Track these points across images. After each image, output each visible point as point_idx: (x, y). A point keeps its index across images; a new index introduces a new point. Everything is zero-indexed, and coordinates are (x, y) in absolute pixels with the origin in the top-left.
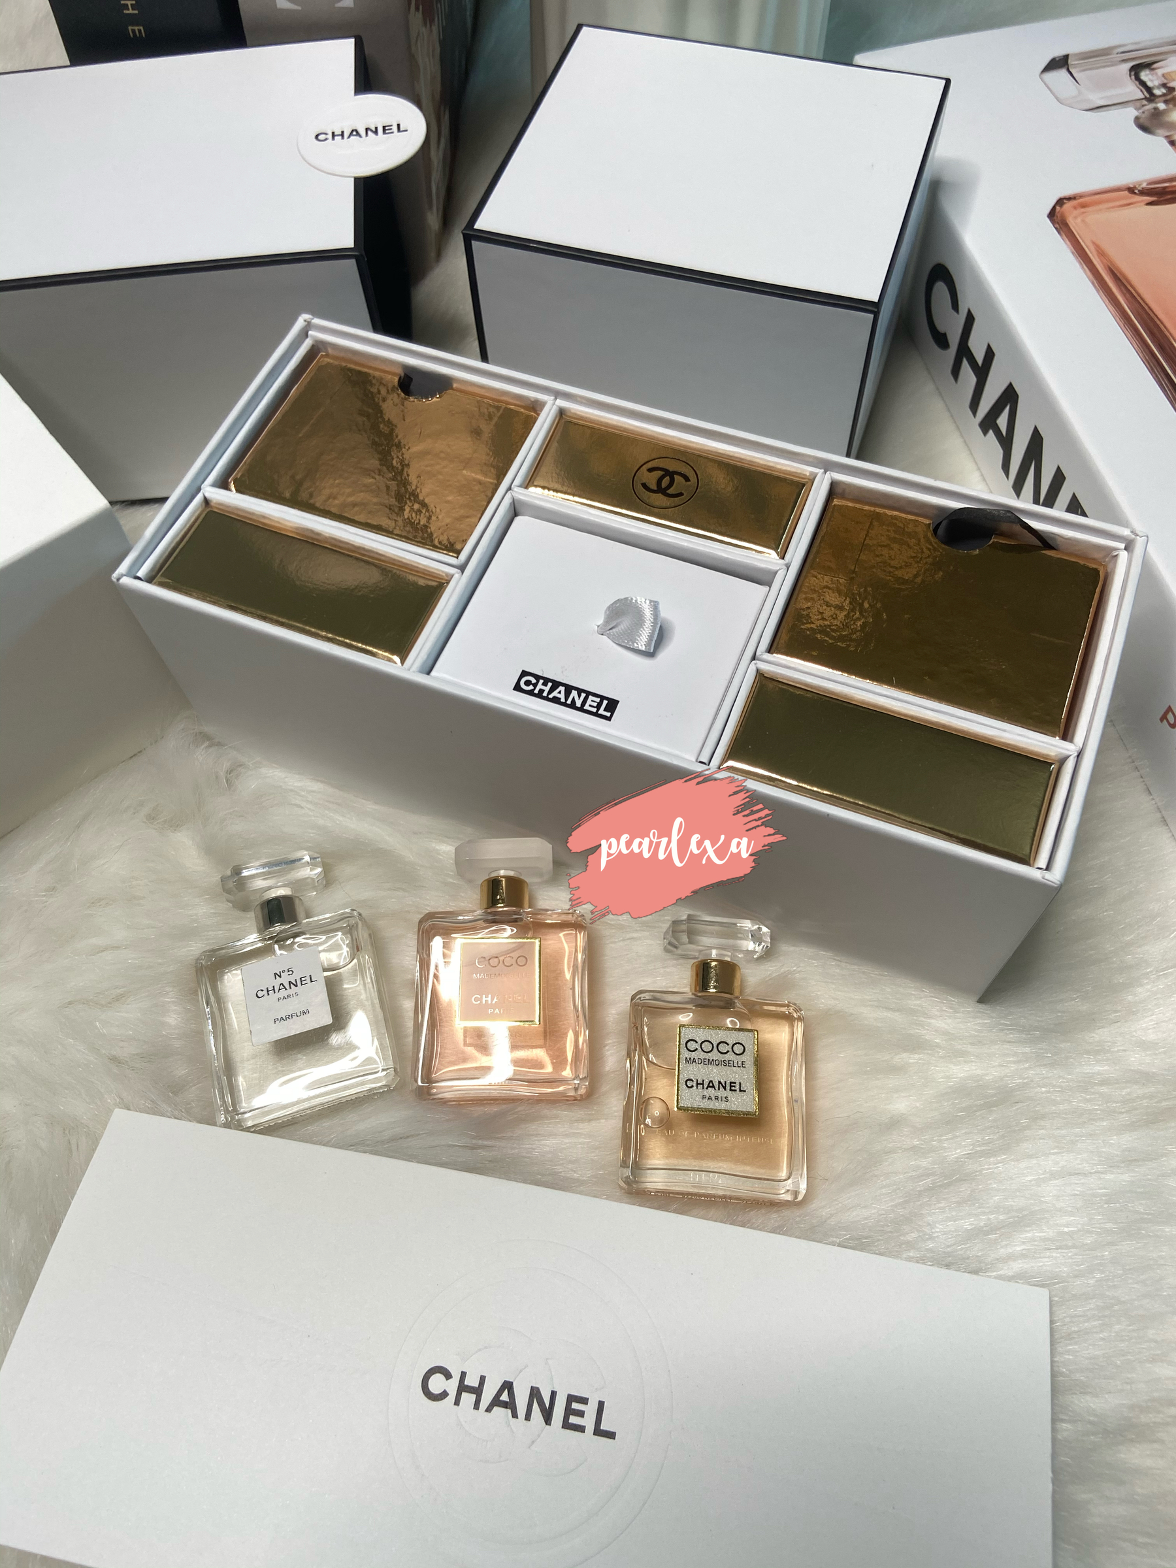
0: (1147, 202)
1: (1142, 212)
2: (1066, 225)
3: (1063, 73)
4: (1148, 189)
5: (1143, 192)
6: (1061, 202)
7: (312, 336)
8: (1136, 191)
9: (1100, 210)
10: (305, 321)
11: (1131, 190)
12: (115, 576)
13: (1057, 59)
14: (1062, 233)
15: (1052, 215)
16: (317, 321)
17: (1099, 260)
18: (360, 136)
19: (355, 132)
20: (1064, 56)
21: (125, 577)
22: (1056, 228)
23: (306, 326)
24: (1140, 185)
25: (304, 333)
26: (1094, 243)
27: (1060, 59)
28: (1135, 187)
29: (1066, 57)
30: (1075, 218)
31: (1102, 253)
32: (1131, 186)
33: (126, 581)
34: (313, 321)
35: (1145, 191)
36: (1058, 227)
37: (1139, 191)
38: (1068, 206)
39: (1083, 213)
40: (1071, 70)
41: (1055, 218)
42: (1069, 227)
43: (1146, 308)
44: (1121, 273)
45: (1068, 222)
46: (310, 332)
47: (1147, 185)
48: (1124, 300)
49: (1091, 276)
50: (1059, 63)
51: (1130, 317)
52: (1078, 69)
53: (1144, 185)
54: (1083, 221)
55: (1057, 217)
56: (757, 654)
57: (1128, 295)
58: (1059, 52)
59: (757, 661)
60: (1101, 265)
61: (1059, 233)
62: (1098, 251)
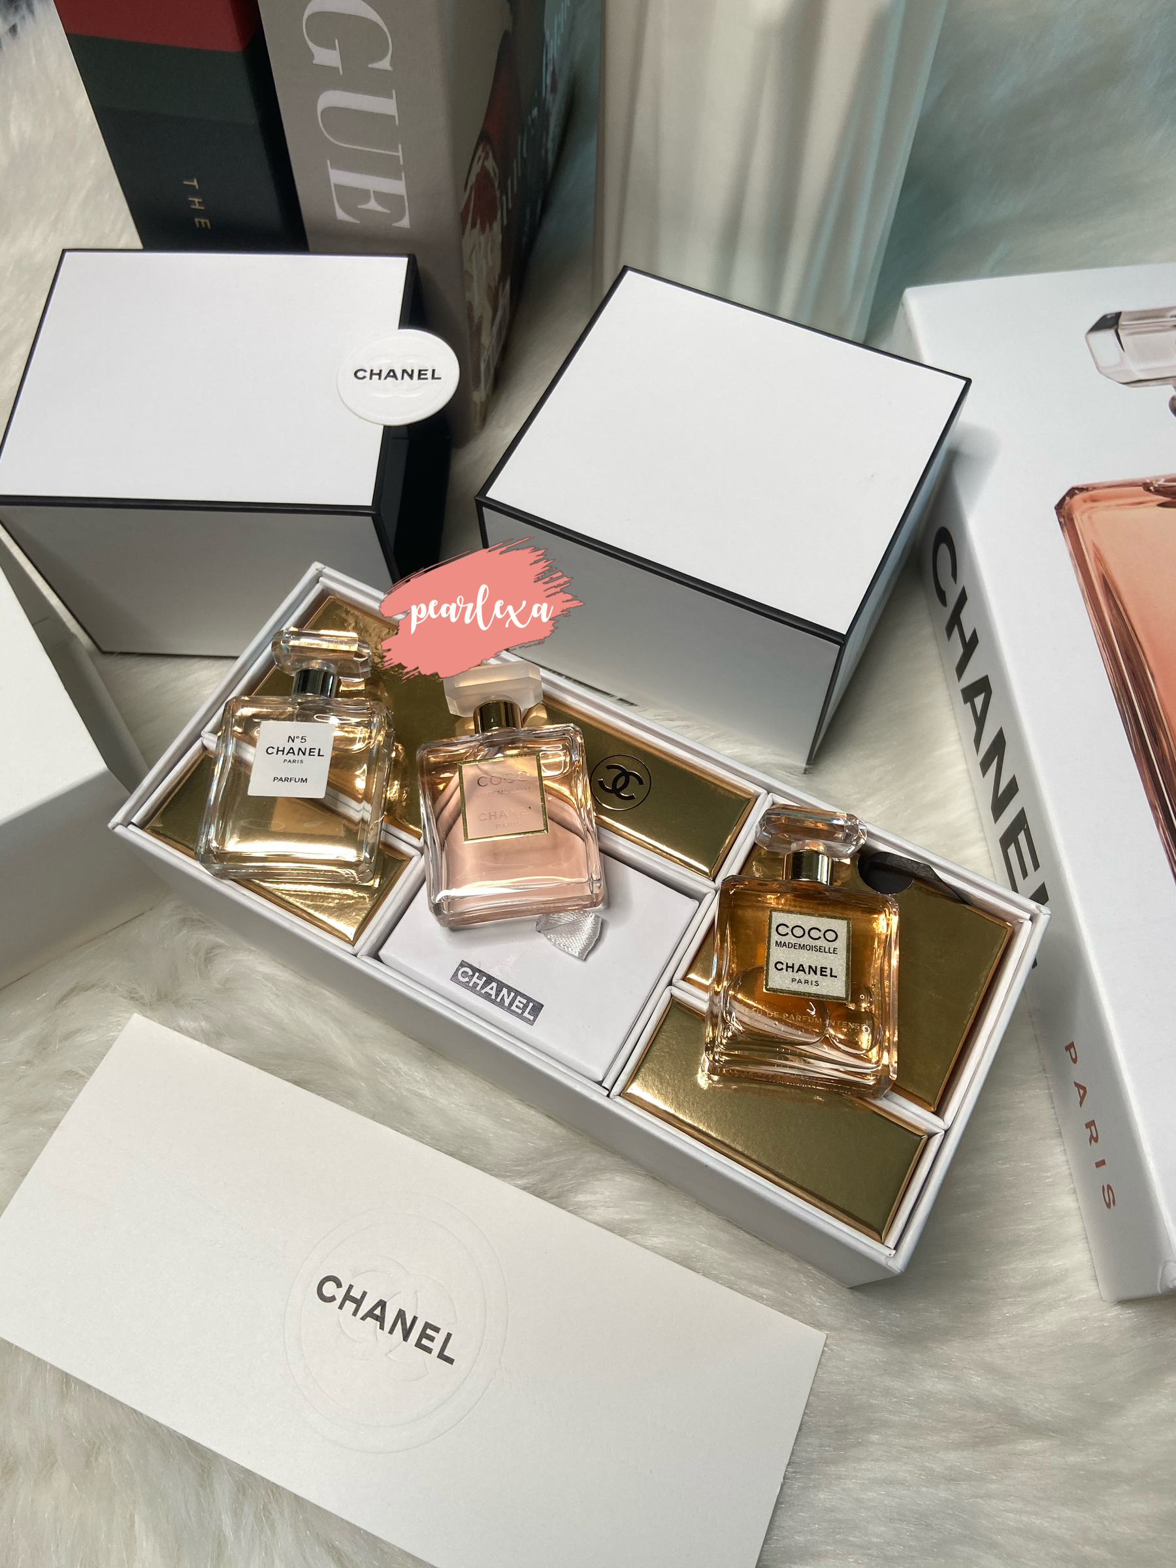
0: (1160, 502)
1: (1153, 514)
2: (1071, 520)
3: (1109, 335)
4: (1164, 487)
5: (1158, 491)
6: (1072, 492)
7: (322, 582)
8: (1152, 488)
9: (1109, 507)
10: (317, 570)
11: (1146, 486)
12: (110, 825)
13: (1109, 317)
14: (1065, 527)
15: (1059, 507)
16: (328, 571)
17: (1094, 566)
18: (397, 379)
19: (392, 374)
20: (1116, 314)
21: (120, 826)
22: (1060, 523)
23: (318, 573)
24: (1157, 481)
25: (316, 580)
26: (1094, 545)
27: (1112, 318)
28: (1151, 484)
29: (1118, 315)
30: (1083, 513)
31: (1099, 558)
32: (1148, 481)
33: (120, 830)
34: (324, 570)
35: (1162, 489)
36: (1063, 521)
37: (1155, 488)
38: (1079, 497)
39: (1092, 508)
40: (1119, 331)
41: (1062, 510)
42: (1074, 525)
43: (1130, 628)
44: (1113, 583)
45: (1074, 516)
46: (321, 579)
47: (1165, 482)
48: (1108, 614)
49: (1083, 584)
50: (1109, 322)
51: (1110, 635)
52: (1127, 332)
53: (1161, 482)
54: (1089, 517)
55: (1064, 509)
56: (673, 981)
57: (1114, 611)
58: (1111, 309)
59: (672, 987)
60: (1096, 571)
61: (1062, 528)
62: (1096, 555)
